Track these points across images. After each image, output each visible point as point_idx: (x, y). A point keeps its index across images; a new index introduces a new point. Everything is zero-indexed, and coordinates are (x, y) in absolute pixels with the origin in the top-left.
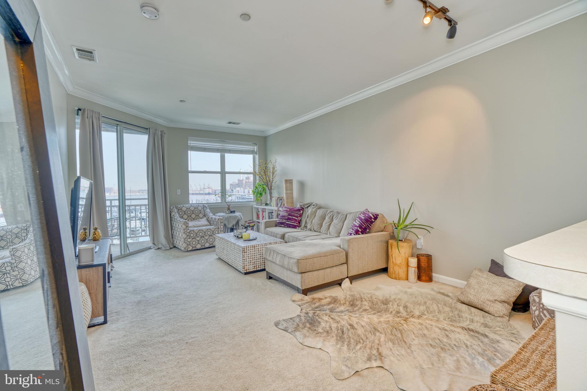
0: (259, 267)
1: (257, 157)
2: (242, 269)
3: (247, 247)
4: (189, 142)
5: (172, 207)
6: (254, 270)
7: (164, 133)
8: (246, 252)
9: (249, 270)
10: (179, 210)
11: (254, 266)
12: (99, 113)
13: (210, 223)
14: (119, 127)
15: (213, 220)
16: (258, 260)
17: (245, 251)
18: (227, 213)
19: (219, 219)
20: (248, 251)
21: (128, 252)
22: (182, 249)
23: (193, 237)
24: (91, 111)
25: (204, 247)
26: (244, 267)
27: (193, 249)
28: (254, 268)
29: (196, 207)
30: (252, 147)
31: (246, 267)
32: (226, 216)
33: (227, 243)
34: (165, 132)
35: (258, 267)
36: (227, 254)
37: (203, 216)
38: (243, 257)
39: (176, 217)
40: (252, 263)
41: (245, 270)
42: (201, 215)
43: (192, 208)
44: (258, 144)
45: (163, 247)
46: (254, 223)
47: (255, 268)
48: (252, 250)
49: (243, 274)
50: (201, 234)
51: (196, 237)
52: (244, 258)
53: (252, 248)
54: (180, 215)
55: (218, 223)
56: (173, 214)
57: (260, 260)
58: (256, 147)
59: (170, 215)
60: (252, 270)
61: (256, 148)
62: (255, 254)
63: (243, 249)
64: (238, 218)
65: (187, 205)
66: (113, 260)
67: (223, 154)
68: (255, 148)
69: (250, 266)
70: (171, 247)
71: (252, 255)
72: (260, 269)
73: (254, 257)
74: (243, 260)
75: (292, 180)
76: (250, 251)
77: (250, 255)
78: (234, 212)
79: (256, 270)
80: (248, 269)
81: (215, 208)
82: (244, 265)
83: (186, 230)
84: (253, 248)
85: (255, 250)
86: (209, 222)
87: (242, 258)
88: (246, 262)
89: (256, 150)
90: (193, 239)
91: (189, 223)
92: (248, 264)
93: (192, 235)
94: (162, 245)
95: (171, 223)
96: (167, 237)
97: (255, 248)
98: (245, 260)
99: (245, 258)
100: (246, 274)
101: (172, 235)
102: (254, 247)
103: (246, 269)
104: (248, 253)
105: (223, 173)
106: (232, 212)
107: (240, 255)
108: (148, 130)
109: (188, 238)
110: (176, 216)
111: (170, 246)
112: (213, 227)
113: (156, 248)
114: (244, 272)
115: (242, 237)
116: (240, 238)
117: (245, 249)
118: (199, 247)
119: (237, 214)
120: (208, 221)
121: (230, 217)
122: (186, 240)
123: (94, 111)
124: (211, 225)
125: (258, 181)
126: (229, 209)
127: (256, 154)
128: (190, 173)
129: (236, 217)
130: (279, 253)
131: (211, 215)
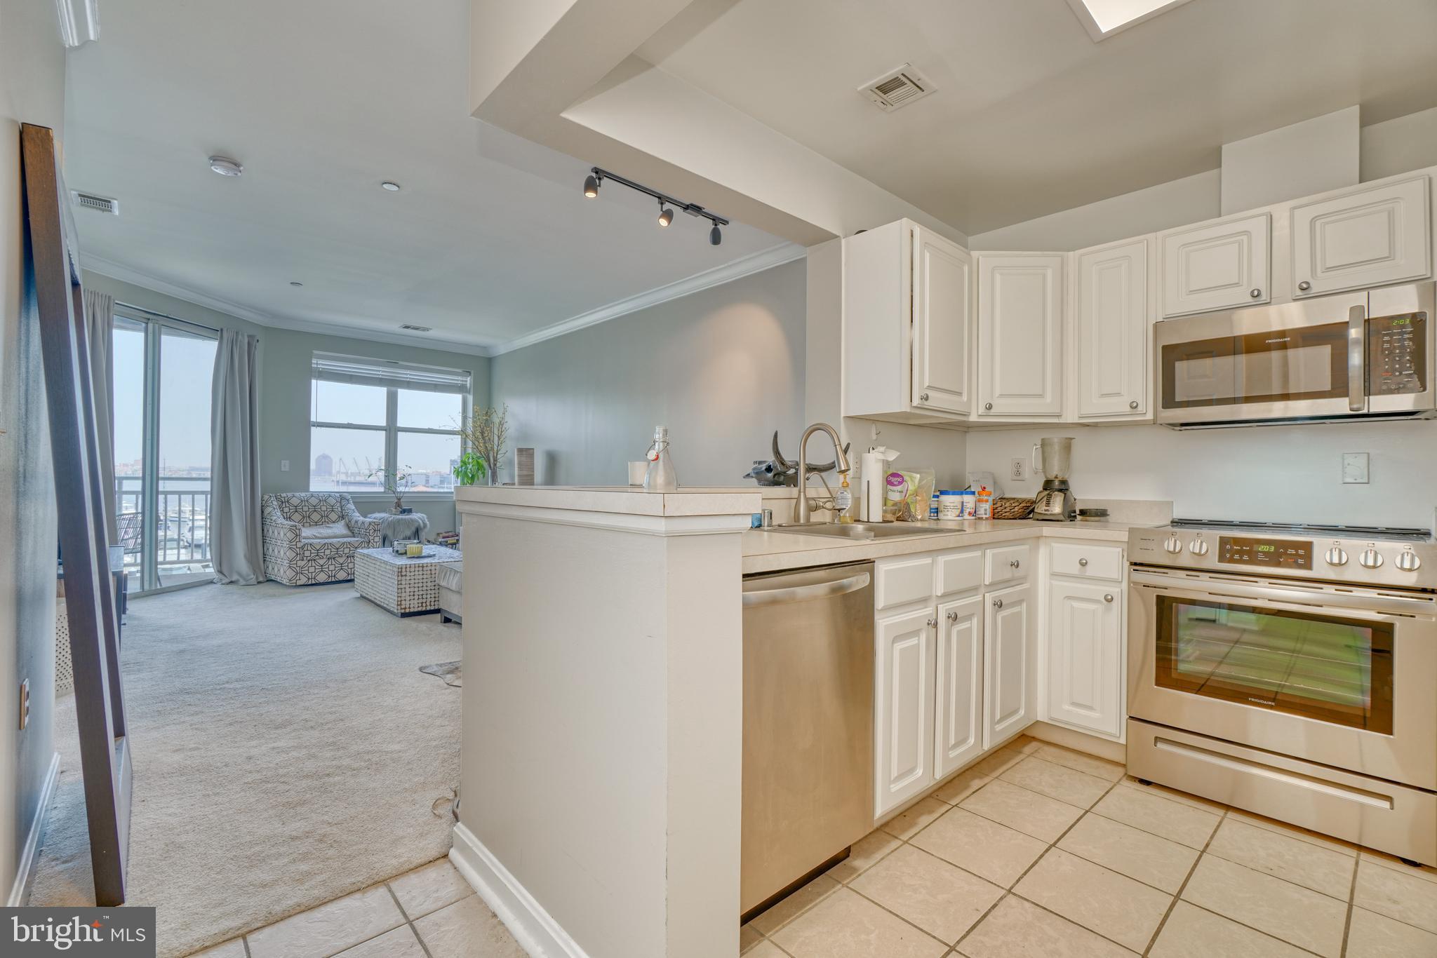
0: (431, 605)
1: (470, 398)
2: (396, 607)
3: (408, 566)
4: (313, 362)
5: (266, 497)
6: (420, 609)
7: (255, 341)
8: (406, 575)
9: (410, 608)
10: (283, 503)
11: (420, 601)
12: (109, 297)
13: (353, 533)
14: (150, 325)
15: (359, 525)
16: (429, 592)
17: (404, 574)
18: (394, 512)
19: (370, 524)
20: (408, 574)
21: (159, 587)
22: (285, 582)
23: (309, 558)
24: (91, 293)
25: (333, 580)
26: (399, 603)
27: (310, 583)
28: (420, 605)
29: (324, 498)
30: (460, 378)
31: (403, 602)
32: (390, 519)
33: (374, 562)
34: (257, 338)
35: (428, 604)
36: (372, 584)
37: (339, 517)
38: (398, 584)
39: (275, 518)
40: (416, 597)
41: (401, 609)
42: (333, 516)
43: (314, 501)
44: (472, 372)
45: (241, 580)
46: (456, 538)
47: (422, 606)
48: (417, 573)
49: (397, 616)
50: (328, 552)
51: (317, 557)
52: (400, 586)
53: (417, 569)
54: (285, 514)
55: (368, 531)
56: (268, 510)
57: (433, 592)
58: (469, 378)
59: (262, 512)
60: (416, 610)
61: (469, 381)
62: (425, 581)
63: (400, 570)
64: (416, 525)
65: (303, 494)
66: (130, 600)
67: (393, 389)
68: (466, 381)
69: (412, 602)
70: (261, 579)
71: (417, 581)
72: (432, 608)
73: (420, 585)
74: (398, 589)
75: (533, 449)
76: (413, 574)
77: (412, 582)
78: (410, 511)
79: (424, 609)
80: (407, 606)
81: (366, 503)
82: (399, 599)
83: (294, 543)
84: (421, 569)
85: (425, 573)
86: (351, 531)
87: (396, 587)
88: (403, 594)
89: (468, 385)
90: (309, 561)
91: (303, 529)
92: (408, 598)
93: (307, 553)
94: (240, 574)
95: (263, 530)
96: (251, 559)
97: (425, 569)
98: (403, 590)
99: (403, 587)
100: (404, 615)
101: (264, 554)
102: (423, 567)
103: (403, 607)
104: (408, 578)
105: (392, 430)
106: (404, 511)
107: (393, 581)
108: (219, 333)
109: (298, 559)
110: (276, 516)
111: (257, 578)
112: (357, 539)
113: (227, 580)
114: (399, 611)
115: (406, 553)
116: (402, 554)
117: (404, 570)
118: (322, 577)
119: (416, 516)
120: (349, 528)
121: (399, 521)
122: (295, 562)
123: (98, 293)
124: (354, 537)
125: (470, 451)
126: (398, 505)
127: (469, 393)
128: (314, 426)
129: (413, 520)
130: (455, 571)
131: (357, 516)
